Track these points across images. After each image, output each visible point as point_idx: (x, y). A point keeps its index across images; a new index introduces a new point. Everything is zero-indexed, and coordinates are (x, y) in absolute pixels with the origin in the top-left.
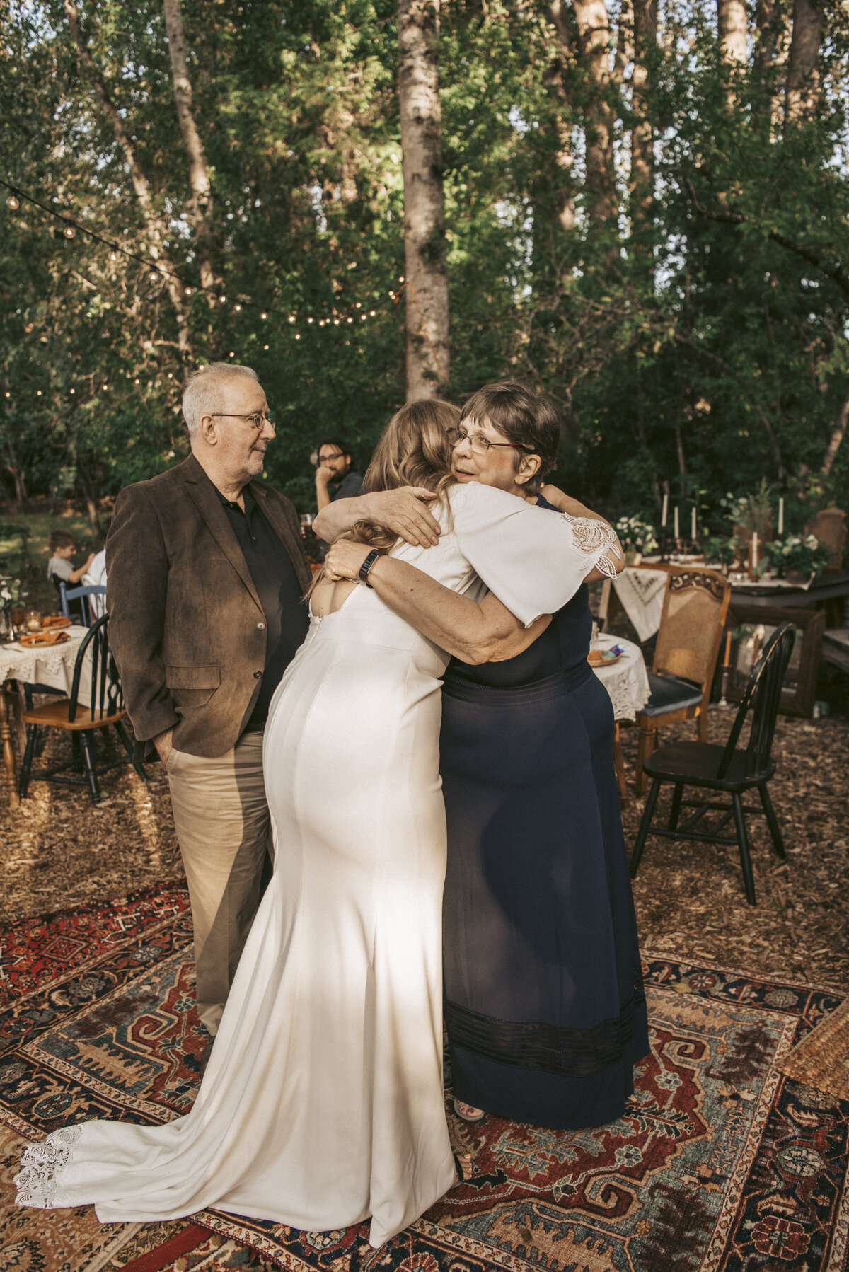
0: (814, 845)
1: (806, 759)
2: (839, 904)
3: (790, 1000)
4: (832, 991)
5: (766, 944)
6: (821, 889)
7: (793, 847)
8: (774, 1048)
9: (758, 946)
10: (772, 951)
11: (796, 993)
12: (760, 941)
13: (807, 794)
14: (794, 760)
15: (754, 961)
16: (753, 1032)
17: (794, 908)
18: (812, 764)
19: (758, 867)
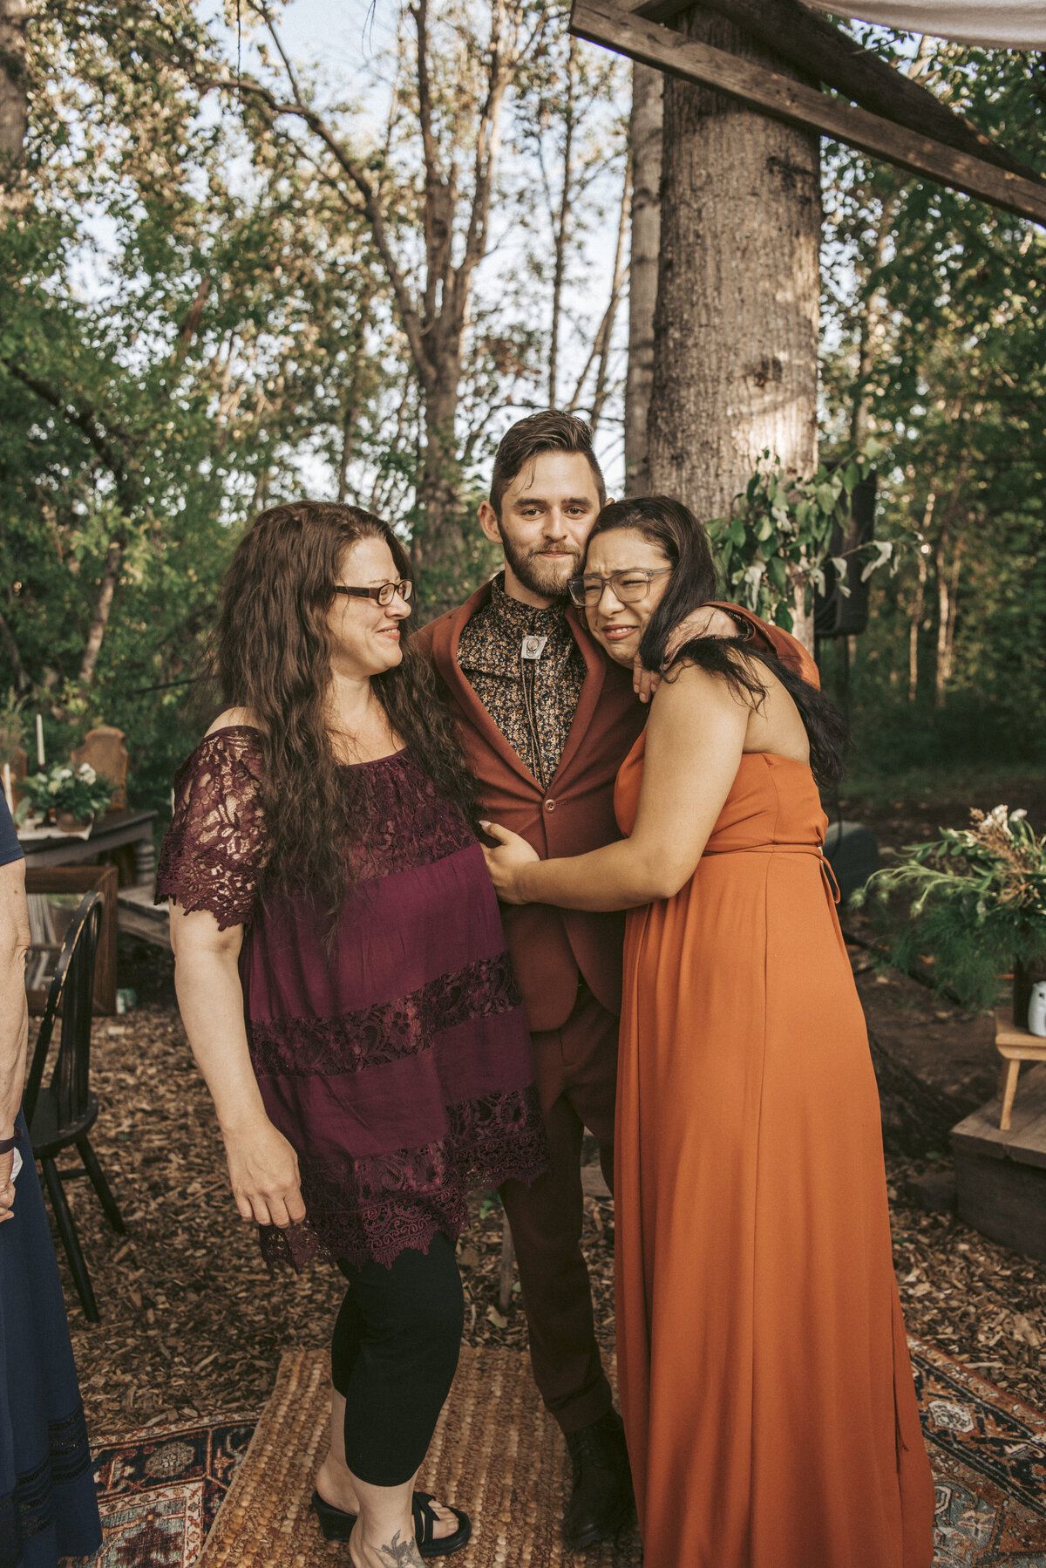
0: (160, 1200)
1: (122, 1076)
2: (214, 1279)
3: (184, 1456)
4: (236, 1417)
5: (128, 1378)
6: (182, 1263)
7: (133, 1211)
8: (178, 1549)
9: (117, 1385)
10: (140, 1387)
11: (189, 1443)
12: (120, 1376)
13: (133, 1126)
14: (106, 1080)
15: (117, 1413)
16: (142, 1534)
17: (154, 1305)
18: (131, 1081)
19: (90, 1259)
